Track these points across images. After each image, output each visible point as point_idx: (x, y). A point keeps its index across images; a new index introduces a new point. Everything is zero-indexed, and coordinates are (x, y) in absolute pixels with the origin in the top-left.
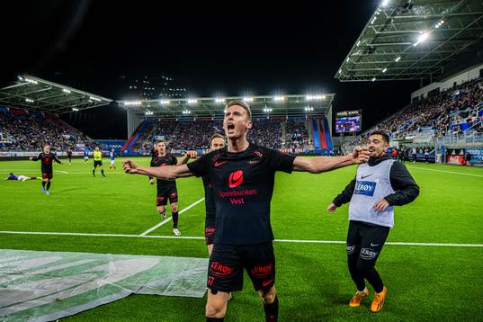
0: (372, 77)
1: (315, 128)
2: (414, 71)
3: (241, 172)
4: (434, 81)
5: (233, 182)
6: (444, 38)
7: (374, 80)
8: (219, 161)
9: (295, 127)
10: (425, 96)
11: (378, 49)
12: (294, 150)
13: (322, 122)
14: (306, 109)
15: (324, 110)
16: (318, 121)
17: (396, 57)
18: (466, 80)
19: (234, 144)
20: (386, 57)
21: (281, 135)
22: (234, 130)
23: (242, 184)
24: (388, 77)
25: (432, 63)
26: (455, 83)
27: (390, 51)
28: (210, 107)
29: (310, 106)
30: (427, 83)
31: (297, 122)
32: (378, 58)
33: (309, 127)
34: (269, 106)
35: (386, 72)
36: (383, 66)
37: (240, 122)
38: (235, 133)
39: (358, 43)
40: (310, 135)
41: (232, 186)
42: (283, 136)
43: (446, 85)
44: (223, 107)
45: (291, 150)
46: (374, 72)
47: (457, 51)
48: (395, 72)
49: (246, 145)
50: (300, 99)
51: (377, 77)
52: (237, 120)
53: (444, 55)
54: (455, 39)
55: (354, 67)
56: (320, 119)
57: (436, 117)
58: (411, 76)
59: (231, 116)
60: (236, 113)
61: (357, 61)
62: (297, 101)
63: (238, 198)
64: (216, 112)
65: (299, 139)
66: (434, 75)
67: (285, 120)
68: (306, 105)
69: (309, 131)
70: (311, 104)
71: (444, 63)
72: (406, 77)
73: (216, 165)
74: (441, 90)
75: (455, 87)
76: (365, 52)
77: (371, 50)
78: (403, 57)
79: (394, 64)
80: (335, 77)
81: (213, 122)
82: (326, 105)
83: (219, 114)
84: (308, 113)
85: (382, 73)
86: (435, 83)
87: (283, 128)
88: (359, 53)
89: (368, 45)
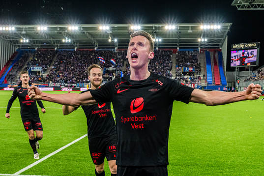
1: (208, 62)
3: (142, 99)
5: (135, 108)
8: (122, 88)
9: (186, 61)
13: (217, 55)
14: (199, 40)
15: (219, 41)
16: (211, 54)
19: (137, 73)
21: (171, 69)
22: (138, 60)
23: (143, 110)
28: (92, 35)
29: (204, 37)
31: (189, 53)
33: (202, 60)
34: (159, 35)
37: (143, 52)
38: (138, 62)
40: (202, 69)
41: (133, 112)
42: (174, 70)
44: (106, 35)
49: (148, 75)
50: (193, 28)
52: (140, 50)
56: (215, 51)
59: (135, 46)
60: (140, 44)
62: (190, 31)
63: (138, 123)
64: (99, 41)
65: (190, 73)
67: (175, 52)
68: (199, 35)
69: (202, 65)
70: (205, 34)
73: (119, 92)
80: (233, 4)
81: (96, 52)
82: (222, 36)
83: (103, 43)
84: (201, 44)
87: (174, 61)
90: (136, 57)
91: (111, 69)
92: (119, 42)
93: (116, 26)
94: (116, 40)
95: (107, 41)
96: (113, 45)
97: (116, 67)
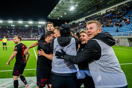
0: (58, 18)
1: (41, 32)
2: (69, 17)
4: (74, 20)
6: (77, 9)
7: (58, 19)
9: (35, 32)
10: (72, 24)
11: (60, 10)
12: (35, 39)
14: (39, 26)
15: (44, 27)
17: (64, 13)
18: (82, 21)
20: (62, 13)
24: (62, 18)
25: (73, 16)
26: (79, 21)
27: (63, 11)
28: (6, 24)
29: (40, 25)
30: (72, 21)
31: (36, 30)
32: (60, 13)
33: (39, 32)
34: (27, 24)
35: (62, 17)
36: (61, 15)
39: (55, 8)
40: (40, 34)
42: (32, 34)
43: (77, 22)
44: (11, 24)
45: (34, 39)
46: (58, 17)
47: (79, 13)
48: (64, 17)
51: (59, 18)
53: (76, 14)
54: (79, 10)
55: (53, 15)
56: (43, 29)
58: (68, 19)
61: (54, 13)
62: (36, 24)
64: (8, 26)
65: (37, 35)
66: (74, 19)
67: (32, 29)
68: (39, 25)
69: (40, 33)
71: (76, 16)
72: (66, 18)
74: (76, 23)
76: (57, 11)
77: (58, 10)
78: (66, 13)
79: (64, 15)
80: (48, 17)
81: (7, 29)
82: (45, 25)
83: (10, 26)
84: (39, 27)
85: (61, 17)
86: (74, 21)
87: (31, 32)
88: (55, 11)
89: (58, 9)
91: (12, 34)
93: (14, 21)
94: (14, 26)
95: (11, 26)
96: (13, 27)
97: (14, 33)
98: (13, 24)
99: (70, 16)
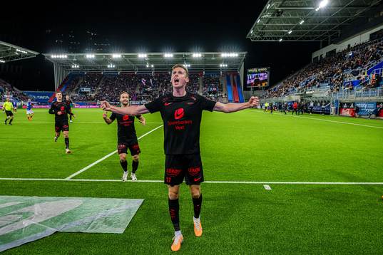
0: (279, 38)
1: (229, 83)
2: (316, 33)
3: (182, 109)
4: (332, 43)
5: (178, 116)
6: (341, 4)
7: (281, 40)
8: (168, 102)
9: (210, 82)
10: (324, 56)
11: (285, 12)
13: (235, 77)
14: (221, 66)
15: (237, 66)
16: (231, 77)
17: (299, 20)
18: (358, 43)
20: (292, 20)
21: (198, 89)
22: (179, 83)
23: (183, 117)
24: (292, 38)
25: (330, 27)
26: (349, 46)
27: (295, 15)
28: (133, 62)
29: (225, 63)
30: (325, 44)
31: (213, 76)
32: (285, 21)
33: (223, 82)
34: (188, 62)
35: (291, 34)
36: (289, 29)
38: (179, 84)
39: (268, 7)
40: (224, 89)
41: (177, 118)
42: (201, 90)
43: (341, 47)
44: (144, 62)
46: (281, 34)
47: (351, 17)
48: (299, 33)
49: (185, 93)
50: (215, 56)
51: (283, 38)
52: (180, 76)
53: (341, 20)
54: (348, 6)
55: (263, 28)
56: (234, 75)
57: (332, 75)
58: (313, 37)
59: (177, 74)
60: (180, 73)
61: (266, 24)
62: (213, 58)
63: (179, 125)
64: (139, 67)
65: (214, 93)
66: (332, 38)
67: (202, 75)
68: (221, 61)
69: (224, 86)
70: (226, 61)
71: (340, 27)
72: (308, 38)
73: (166, 104)
74: (337, 51)
75: (349, 49)
76: (273, 15)
77: (278, 13)
78: (306, 20)
79: (298, 27)
80: (247, 37)
81: (136, 76)
82: (239, 62)
83: (142, 68)
84: (223, 69)
85: (288, 34)
86: (332, 45)
87: (201, 82)
88: (267, 16)
89: (276, 8)
90: (177, 81)
91: (149, 89)
92: (155, 67)
93: (152, 54)
94: (152, 66)
95: (145, 67)
96: (150, 70)
97: (153, 87)
98: (151, 62)
99: (319, 27)
